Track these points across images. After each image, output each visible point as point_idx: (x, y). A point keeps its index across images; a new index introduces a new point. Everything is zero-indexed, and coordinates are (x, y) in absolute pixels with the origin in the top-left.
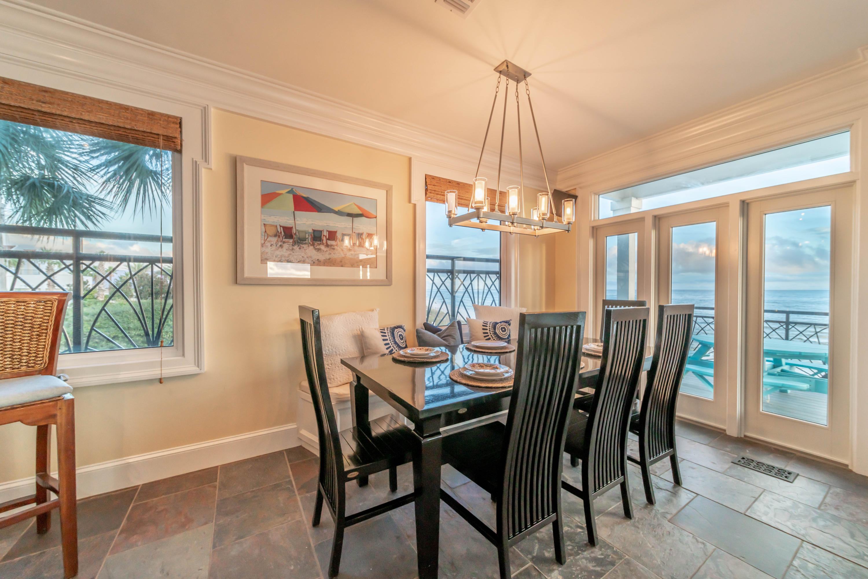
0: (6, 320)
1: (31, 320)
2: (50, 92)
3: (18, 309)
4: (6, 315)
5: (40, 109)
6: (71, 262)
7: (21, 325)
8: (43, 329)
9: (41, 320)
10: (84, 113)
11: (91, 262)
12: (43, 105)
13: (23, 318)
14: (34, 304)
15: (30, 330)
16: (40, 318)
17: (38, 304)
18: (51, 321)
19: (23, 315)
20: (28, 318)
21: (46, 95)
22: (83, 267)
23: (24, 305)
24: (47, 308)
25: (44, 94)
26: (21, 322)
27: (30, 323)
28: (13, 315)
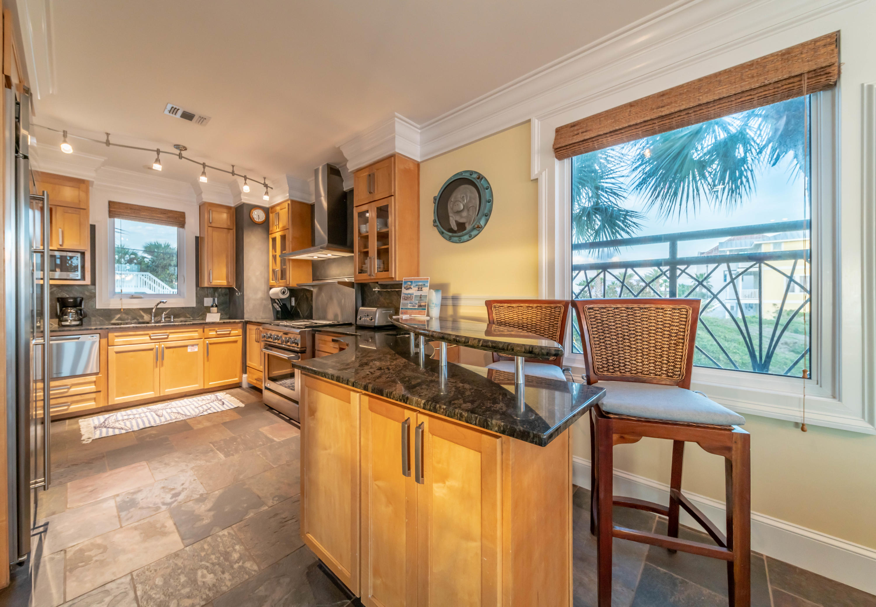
0: (650, 326)
1: (669, 327)
2: (667, 94)
3: (658, 315)
4: (649, 321)
5: (660, 114)
6: (667, 268)
7: (661, 332)
8: (679, 339)
9: (677, 328)
10: (701, 97)
11: (686, 266)
12: (663, 109)
13: (662, 325)
14: (670, 311)
15: (668, 338)
16: (677, 326)
17: (674, 311)
18: (687, 331)
19: (662, 322)
20: (666, 325)
21: (664, 98)
22: (678, 272)
23: (662, 312)
24: (682, 316)
25: (661, 98)
26: (661, 328)
27: (668, 331)
28: (654, 321)
